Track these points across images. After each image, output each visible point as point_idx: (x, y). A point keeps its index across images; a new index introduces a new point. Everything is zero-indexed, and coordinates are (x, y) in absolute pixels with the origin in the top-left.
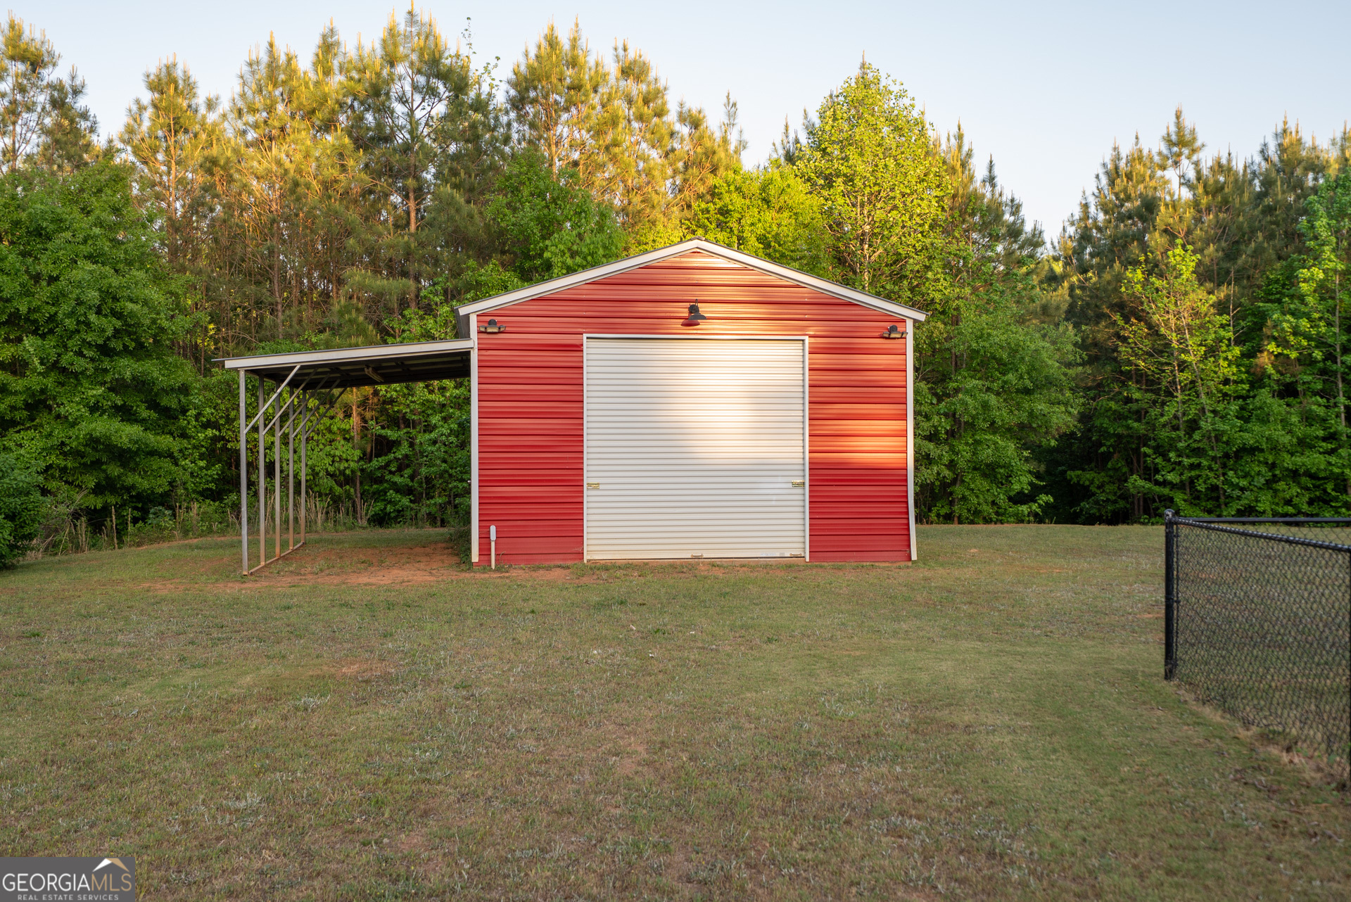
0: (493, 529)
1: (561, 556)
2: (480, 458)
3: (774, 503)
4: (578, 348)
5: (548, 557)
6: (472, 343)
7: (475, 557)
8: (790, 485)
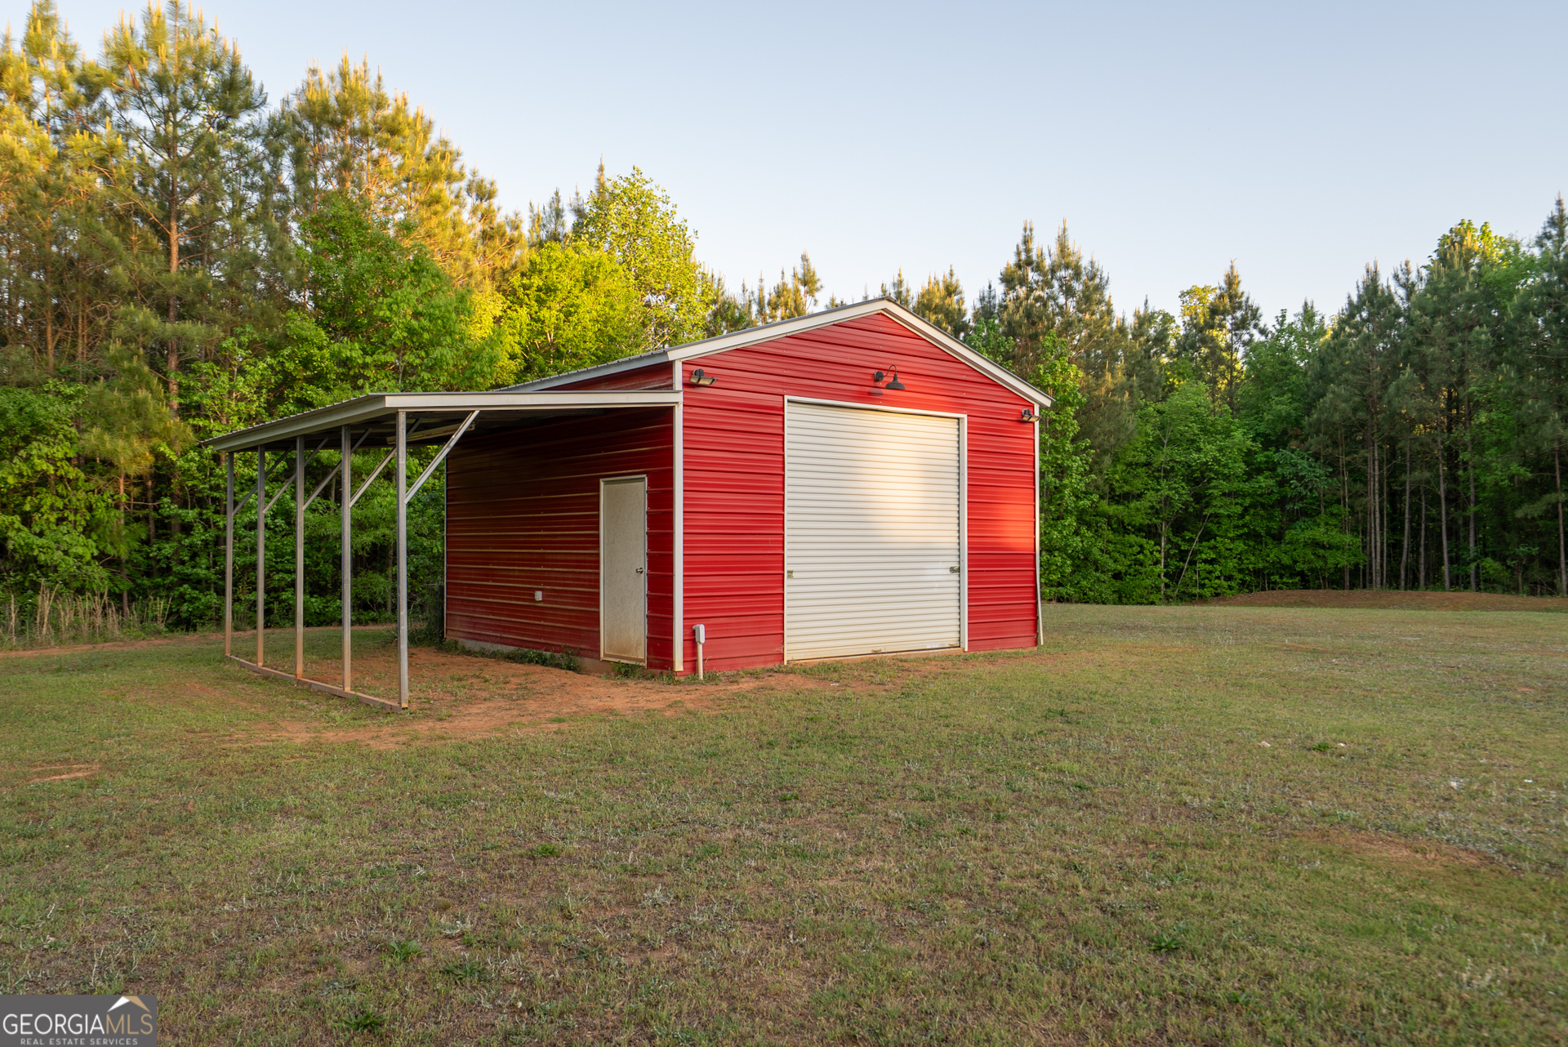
0: (702, 628)
1: (762, 658)
2: (685, 541)
3: (936, 591)
4: (779, 412)
5: (751, 659)
6: (675, 398)
7: (679, 666)
8: (948, 572)
